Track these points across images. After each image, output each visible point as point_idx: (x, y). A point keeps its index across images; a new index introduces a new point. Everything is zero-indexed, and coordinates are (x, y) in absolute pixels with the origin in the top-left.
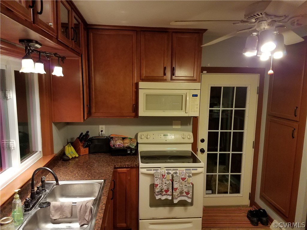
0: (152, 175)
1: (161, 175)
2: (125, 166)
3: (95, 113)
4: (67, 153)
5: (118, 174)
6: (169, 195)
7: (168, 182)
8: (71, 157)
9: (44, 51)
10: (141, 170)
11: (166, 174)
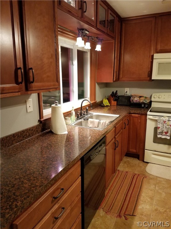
0: (156, 121)
1: (163, 121)
2: (137, 113)
3: (122, 78)
4: (104, 103)
5: (132, 117)
6: (167, 136)
7: (168, 127)
8: (105, 105)
9: (91, 36)
10: (148, 117)
11: (167, 121)
